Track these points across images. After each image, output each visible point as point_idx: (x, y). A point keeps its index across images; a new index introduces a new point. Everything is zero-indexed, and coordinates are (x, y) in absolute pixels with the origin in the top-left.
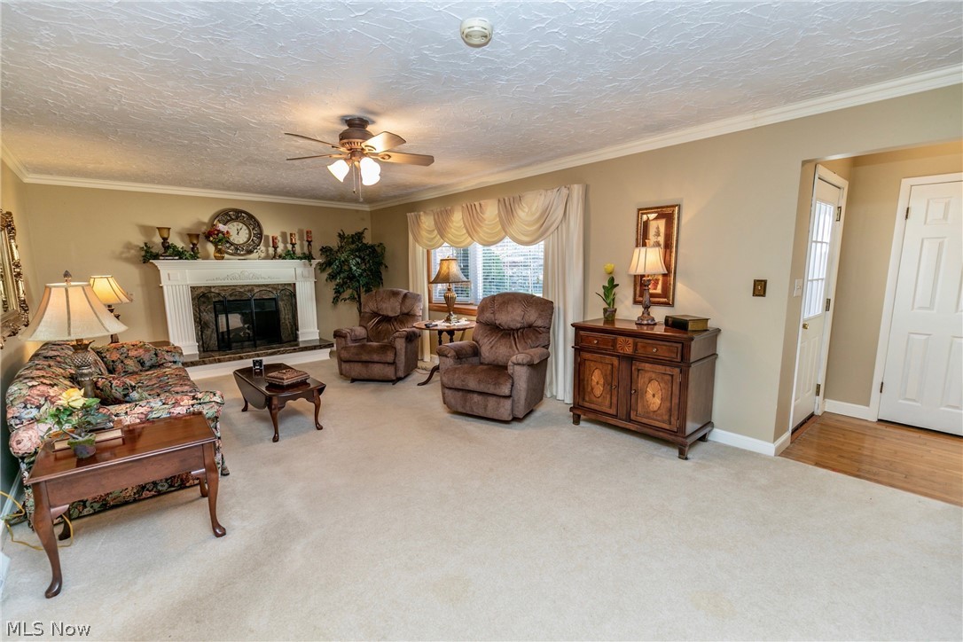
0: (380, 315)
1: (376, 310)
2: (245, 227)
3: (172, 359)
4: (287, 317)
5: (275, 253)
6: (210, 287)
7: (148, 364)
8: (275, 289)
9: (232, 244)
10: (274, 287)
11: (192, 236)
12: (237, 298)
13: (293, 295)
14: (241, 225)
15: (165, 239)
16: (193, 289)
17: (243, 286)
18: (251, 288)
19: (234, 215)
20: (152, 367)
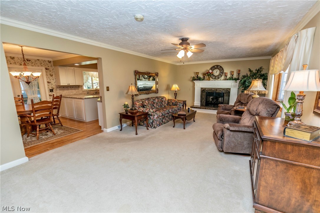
0: (241, 102)
1: (240, 100)
2: (219, 70)
3: (179, 104)
4: (226, 99)
5: (226, 78)
6: (206, 88)
7: (174, 104)
8: (224, 90)
9: (214, 76)
10: (224, 89)
11: (204, 74)
12: (212, 92)
13: (229, 92)
14: (218, 70)
15: (197, 75)
16: (202, 88)
17: (214, 88)
18: (216, 89)
19: (217, 67)
20: (175, 105)
